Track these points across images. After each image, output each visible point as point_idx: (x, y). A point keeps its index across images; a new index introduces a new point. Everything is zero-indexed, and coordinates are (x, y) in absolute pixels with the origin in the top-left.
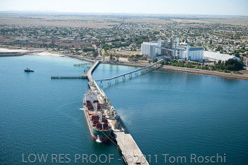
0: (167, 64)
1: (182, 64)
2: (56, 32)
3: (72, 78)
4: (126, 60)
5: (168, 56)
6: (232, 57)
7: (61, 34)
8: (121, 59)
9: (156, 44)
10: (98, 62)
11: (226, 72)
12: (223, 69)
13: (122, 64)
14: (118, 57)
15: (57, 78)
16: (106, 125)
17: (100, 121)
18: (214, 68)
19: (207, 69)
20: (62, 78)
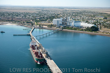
0: (65, 28)
1: (72, 28)
2: (13, 14)
3: (23, 35)
4: (46, 27)
5: (65, 25)
6: (93, 25)
7: (16, 15)
8: (44, 26)
9: (60, 20)
10: (34, 28)
11: (91, 32)
12: (90, 30)
13: (45, 28)
14: (43, 25)
15: (16, 35)
16: (42, 56)
17: (39, 54)
18: (86, 30)
19: (83, 30)
20: (18, 35)
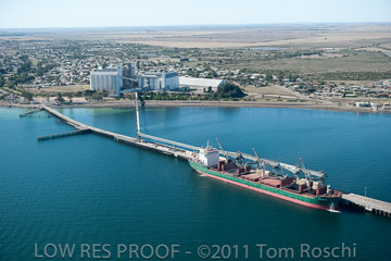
4: (82, 99)
8: (75, 99)
9: (115, 73)
12: (224, 97)
20: (54, 138)
